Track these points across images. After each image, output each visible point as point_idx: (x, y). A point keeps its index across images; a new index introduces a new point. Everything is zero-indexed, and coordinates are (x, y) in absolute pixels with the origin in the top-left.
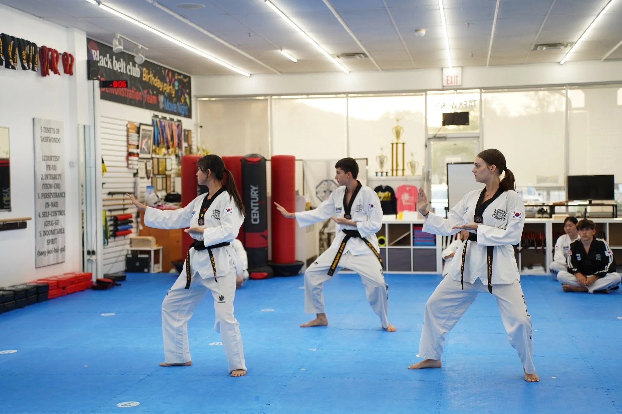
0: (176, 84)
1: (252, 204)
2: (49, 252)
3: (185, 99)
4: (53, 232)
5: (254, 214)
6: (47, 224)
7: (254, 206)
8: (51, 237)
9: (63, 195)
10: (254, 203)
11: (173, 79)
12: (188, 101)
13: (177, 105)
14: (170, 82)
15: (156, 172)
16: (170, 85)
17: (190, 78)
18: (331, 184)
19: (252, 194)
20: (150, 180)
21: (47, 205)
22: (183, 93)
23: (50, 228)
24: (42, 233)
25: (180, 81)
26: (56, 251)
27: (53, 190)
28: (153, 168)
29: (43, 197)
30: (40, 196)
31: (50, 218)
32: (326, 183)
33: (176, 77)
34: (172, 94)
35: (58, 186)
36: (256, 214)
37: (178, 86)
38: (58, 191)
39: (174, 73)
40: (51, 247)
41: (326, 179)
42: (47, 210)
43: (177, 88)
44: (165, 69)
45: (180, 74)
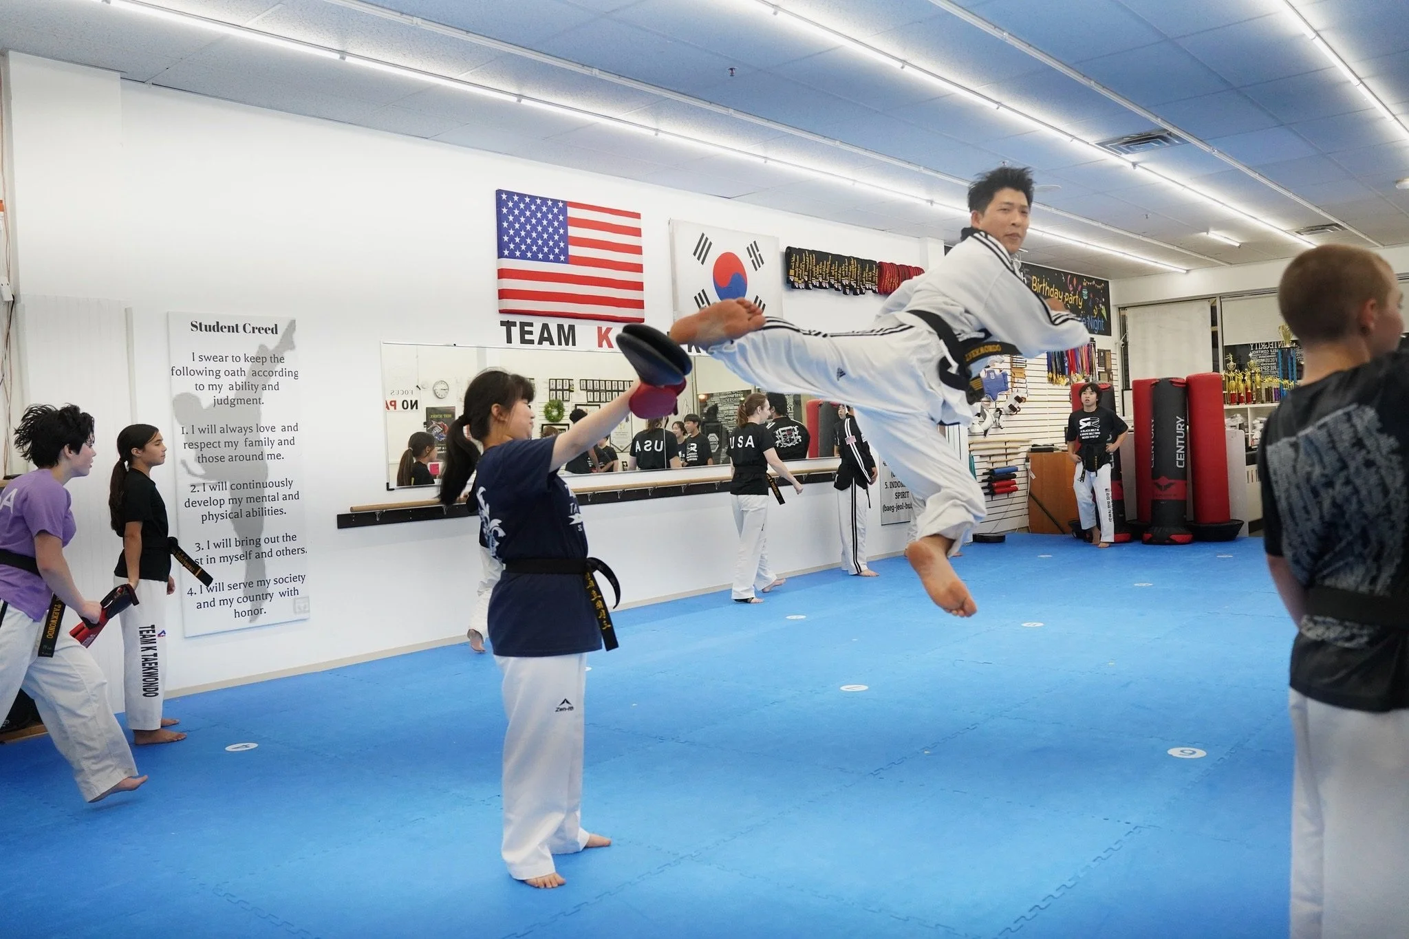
0: (1085, 292)
1: (1178, 442)
3: (1100, 311)
5: (1179, 454)
7: (1180, 444)
10: (1180, 439)
11: (1080, 287)
12: (1104, 312)
13: (1087, 319)
14: (1075, 290)
16: (1074, 295)
17: (1108, 282)
19: (1178, 429)
22: (1096, 304)
25: (1090, 288)
33: (1085, 284)
34: (1079, 305)
36: (1182, 454)
37: (1088, 295)
39: (1080, 278)
43: (1086, 298)
44: (1066, 274)
45: (1090, 279)
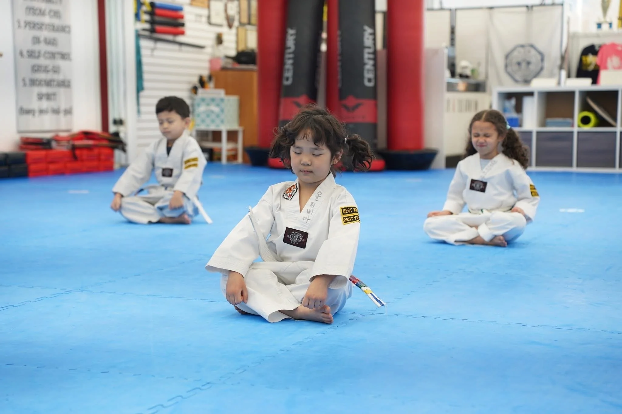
2: (41, 112)
4: (49, 83)
6: (36, 69)
8: (44, 90)
9: (67, 29)
15: (245, 20)
18: (529, 52)
20: (234, 31)
21: (36, 40)
23: (42, 76)
24: (28, 82)
26: (56, 112)
27: (47, 20)
28: (239, 13)
29: (28, 27)
30: (22, 24)
31: (42, 61)
32: (521, 50)
35: (56, 14)
38: (56, 22)
40: (45, 104)
41: (522, 42)
42: (37, 48)
